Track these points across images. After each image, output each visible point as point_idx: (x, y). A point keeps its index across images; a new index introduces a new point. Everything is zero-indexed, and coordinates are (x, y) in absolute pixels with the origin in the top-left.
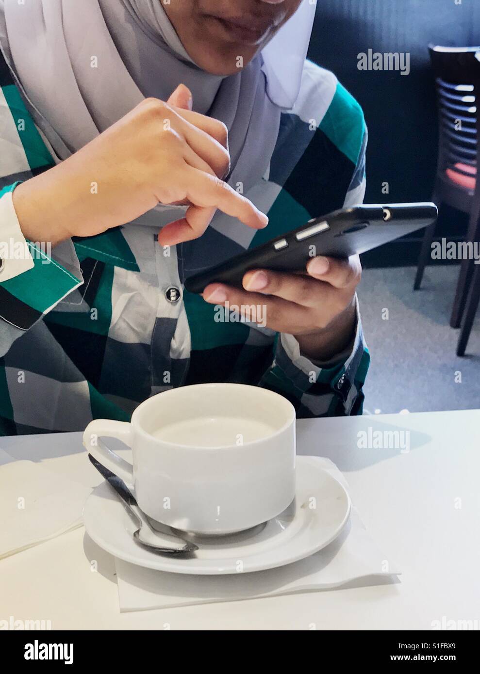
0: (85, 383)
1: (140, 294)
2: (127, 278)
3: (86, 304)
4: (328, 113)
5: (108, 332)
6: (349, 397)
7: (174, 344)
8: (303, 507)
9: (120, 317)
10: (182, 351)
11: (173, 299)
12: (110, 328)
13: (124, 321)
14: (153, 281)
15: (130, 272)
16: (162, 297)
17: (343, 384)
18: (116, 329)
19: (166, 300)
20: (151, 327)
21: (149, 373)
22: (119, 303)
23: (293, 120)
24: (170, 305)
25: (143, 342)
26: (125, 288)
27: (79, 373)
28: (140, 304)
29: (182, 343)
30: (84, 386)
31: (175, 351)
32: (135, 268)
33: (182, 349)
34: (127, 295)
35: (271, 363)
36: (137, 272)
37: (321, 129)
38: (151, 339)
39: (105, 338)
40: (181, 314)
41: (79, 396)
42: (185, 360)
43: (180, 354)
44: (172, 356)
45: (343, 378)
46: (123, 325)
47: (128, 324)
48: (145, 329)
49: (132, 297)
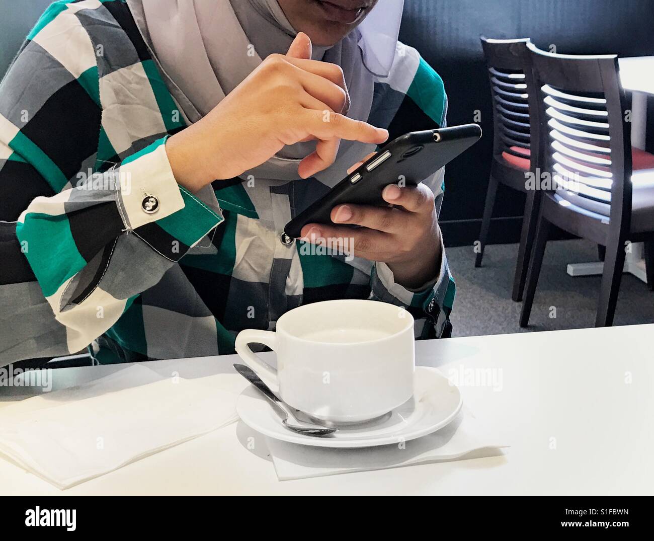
0: (212, 318)
1: (259, 238)
2: (248, 225)
3: (215, 247)
4: (414, 82)
5: (232, 272)
6: (439, 320)
7: (289, 282)
8: (421, 401)
9: (243, 259)
10: (297, 288)
11: (288, 242)
12: (234, 268)
13: (247, 262)
14: (271, 227)
15: (251, 219)
16: (278, 241)
17: (433, 307)
18: (240, 269)
19: (281, 243)
20: (269, 267)
21: (267, 310)
22: (241, 246)
23: (385, 88)
24: (285, 247)
25: (262, 281)
26: (247, 233)
27: (207, 310)
28: (260, 246)
29: (296, 280)
30: (211, 320)
31: (289, 288)
32: (255, 216)
33: (296, 286)
34: (249, 240)
35: (369, 294)
36: (256, 219)
37: (408, 95)
38: (269, 278)
39: (229, 277)
40: (295, 256)
41: (208, 329)
42: (299, 296)
43: (294, 291)
44: (288, 293)
45: (433, 302)
46: (245, 265)
47: (250, 265)
48: (264, 268)
49: (253, 241)
